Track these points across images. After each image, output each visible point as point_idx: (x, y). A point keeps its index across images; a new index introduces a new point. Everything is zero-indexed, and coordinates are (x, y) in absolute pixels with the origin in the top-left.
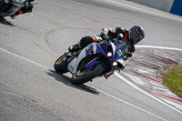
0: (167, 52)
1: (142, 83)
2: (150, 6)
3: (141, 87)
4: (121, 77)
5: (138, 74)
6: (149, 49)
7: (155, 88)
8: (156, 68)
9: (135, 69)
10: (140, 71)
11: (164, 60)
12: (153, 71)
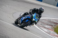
0: (55, 20)
1: (47, 31)
2: (49, 4)
3: (46, 32)
4: (39, 29)
5: (45, 28)
6: (49, 19)
7: (51, 33)
8: (52, 26)
9: (44, 26)
10: (46, 27)
11: (54, 23)
12: (50, 27)
